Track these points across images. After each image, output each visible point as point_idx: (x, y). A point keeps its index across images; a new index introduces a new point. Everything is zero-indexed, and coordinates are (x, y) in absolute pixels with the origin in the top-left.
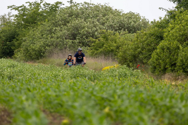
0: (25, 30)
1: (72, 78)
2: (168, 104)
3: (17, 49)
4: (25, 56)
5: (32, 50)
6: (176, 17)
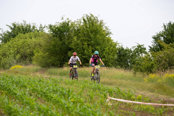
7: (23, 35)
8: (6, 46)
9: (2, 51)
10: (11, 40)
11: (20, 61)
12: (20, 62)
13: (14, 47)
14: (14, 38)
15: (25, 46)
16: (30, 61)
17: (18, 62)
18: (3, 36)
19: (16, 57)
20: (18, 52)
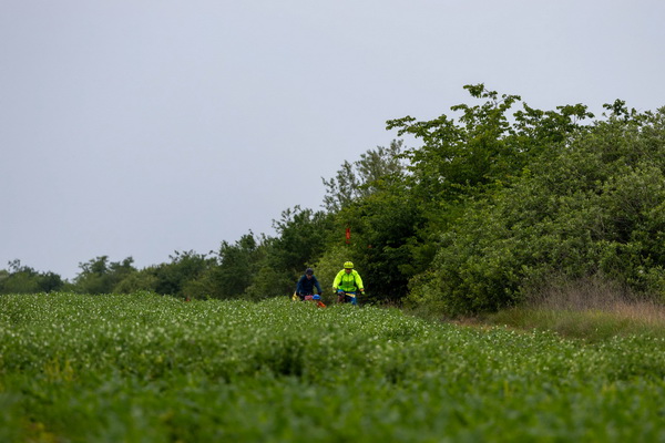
0: (449, 206)
1: (613, 380)
3: (419, 273)
4: (449, 297)
5: (471, 278)
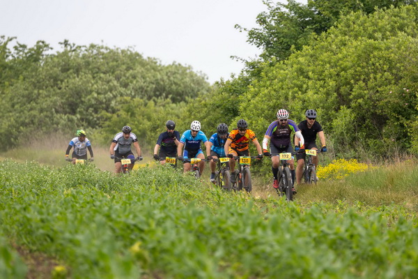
2: (250, 238)
6: (262, 73)
7: (362, 18)
8: (286, 70)
9: (270, 97)
10: (311, 42)
11: (354, 139)
12: (352, 146)
13: (321, 77)
14: (323, 34)
15: (375, 73)
16: (398, 139)
17: (346, 145)
18: (273, 23)
19: (335, 123)
20: (343, 100)
